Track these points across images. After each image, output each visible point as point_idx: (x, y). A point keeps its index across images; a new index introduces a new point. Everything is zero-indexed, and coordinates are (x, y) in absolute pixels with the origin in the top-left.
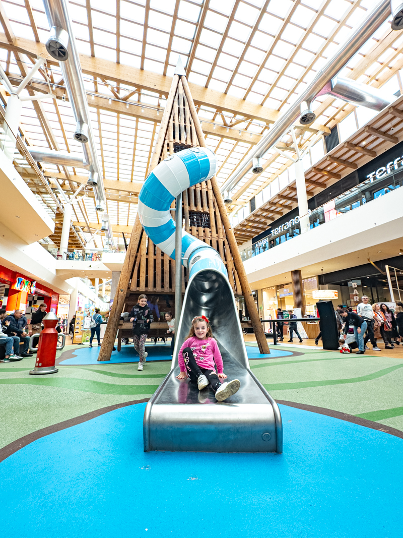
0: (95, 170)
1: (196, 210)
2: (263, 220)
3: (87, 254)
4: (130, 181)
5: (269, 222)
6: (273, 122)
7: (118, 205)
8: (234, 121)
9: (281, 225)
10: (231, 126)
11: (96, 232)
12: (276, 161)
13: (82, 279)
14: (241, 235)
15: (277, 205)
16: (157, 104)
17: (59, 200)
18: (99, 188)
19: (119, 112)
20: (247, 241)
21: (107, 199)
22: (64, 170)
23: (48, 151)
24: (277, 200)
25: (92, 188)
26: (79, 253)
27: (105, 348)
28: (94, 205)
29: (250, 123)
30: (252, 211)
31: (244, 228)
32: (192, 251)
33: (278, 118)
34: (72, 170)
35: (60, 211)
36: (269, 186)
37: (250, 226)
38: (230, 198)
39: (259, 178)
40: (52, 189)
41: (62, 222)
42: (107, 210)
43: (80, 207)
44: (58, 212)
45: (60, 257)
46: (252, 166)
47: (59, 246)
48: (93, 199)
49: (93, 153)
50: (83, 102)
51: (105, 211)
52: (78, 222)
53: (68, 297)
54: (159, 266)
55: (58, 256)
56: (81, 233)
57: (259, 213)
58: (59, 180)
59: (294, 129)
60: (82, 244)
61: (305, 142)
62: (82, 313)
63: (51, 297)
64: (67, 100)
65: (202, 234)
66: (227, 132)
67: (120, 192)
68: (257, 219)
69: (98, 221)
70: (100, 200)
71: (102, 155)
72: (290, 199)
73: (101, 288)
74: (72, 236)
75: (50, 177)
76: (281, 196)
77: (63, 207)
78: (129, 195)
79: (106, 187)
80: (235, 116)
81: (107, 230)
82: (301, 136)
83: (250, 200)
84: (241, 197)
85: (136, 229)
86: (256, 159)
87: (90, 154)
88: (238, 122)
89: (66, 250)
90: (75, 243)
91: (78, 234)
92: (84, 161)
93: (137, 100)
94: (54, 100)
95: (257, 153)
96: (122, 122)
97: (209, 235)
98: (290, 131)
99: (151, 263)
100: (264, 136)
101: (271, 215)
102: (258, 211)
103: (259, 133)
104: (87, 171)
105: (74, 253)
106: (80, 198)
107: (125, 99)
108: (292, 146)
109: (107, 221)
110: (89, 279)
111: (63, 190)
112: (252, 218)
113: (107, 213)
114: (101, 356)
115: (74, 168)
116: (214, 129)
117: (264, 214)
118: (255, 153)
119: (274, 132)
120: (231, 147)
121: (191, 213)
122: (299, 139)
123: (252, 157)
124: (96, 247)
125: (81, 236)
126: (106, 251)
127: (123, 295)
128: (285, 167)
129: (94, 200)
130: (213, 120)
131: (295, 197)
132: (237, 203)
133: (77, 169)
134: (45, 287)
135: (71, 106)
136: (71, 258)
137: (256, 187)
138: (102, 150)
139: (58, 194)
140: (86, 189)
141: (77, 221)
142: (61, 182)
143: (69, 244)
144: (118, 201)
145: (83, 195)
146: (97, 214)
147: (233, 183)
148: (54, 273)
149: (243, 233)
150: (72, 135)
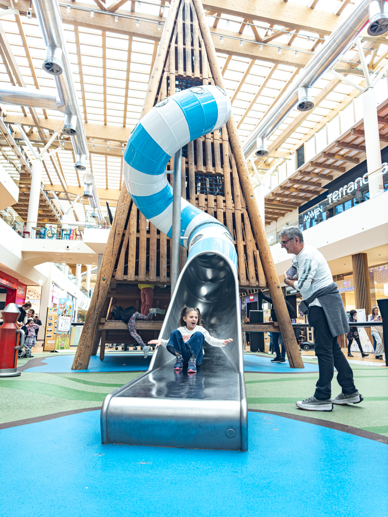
0: (73, 112)
1: (205, 171)
2: (315, 180)
3: (63, 230)
4: (122, 125)
5: (325, 182)
6: (329, 33)
7: (106, 161)
8: (270, 33)
9: (343, 187)
10: (266, 42)
11: (76, 199)
12: (335, 90)
13: (58, 265)
14: (282, 202)
15: (336, 157)
16: (158, 15)
17: (25, 155)
18: (78, 138)
19: (104, 29)
20: (291, 211)
21: (90, 152)
22: (31, 112)
23: (9, 88)
24: (336, 149)
25: (69, 138)
26: (53, 229)
27: (81, 353)
28: (73, 160)
29: (294, 36)
30: (299, 166)
31: (287, 193)
32: (194, 228)
33: (336, 27)
34: (42, 113)
35: (26, 171)
36: (325, 128)
37: (296, 189)
38: (265, 149)
39: (311, 117)
40: (16, 139)
41: (29, 186)
42: (91, 167)
43: (53, 163)
44: (23, 172)
45: (27, 235)
46: (297, 101)
47: (26, 219)
48: (70, 152)
49: (70, 89)
50: (54, 19)
51: (88, 170)
52: (52, 184)
53: (38, 290)
54: (153, 248)
55: (24, 232)
56: (56, 201)
57: (310, 169)
58: (25, 127)
59: (362, 42)
60: (57, 215)
61: (380, 60)
62: (55, 310)
63: (16, 290)
64: (34, 15)
65: (212, 204)
66: (260, 51)
67: (109, 143)
68: (307, 178)
69: (79, 183)
70: (80, 154)
71: (83, 90)
72: (356, 147)
73: (84, 278)
74: (43, 205)
75: (13, 123)
76: (341, 143)
77: (31, 165)
78: (121, 146)
79: (89, 135)
80: (271, 26)
81: (91, 196)
82: (373, 52)
83: (297, 150)
84: (283, 145)
85: (123, 198)
86: (303, 89)
87: (66, 90)
88: (277, 35)
89: (35, 225)
90: (47, 214)
91: (52, 202)
92: (58, 99)
93: (130, 10)
94: (16, 16)
95: (304, 81)
96: (109, 42)
97: (222, 205)
98: (356, 45)
99: (143, 244)
100: (316, 55)
101: (327, 171)
102: (308, 167)
103: (309, 50)
104: (62, 114)
105: (46, 229)
106: (53, 152)
107: (113, 10)
108: (359, 67)
109: (91, 184)
110: (68, 264)
111: (30, 141)
112: (299, 177)
113: (92, 171)
114: (76, 363)
115: (44, 111)
116: (241, 47)
117: (317, 171)
118: (302, 80)
119: (329, 48)
120: (267, 72)
121: (198, 174)
122: (370, 57)
123: (298, 87)
124: (77, 220)
125: (56, 204)
126: (90, 227)
127: (105, 285)
128: (349, 98)
129: (73, 153)
130: (240, 33)
131: (363, 145)
132: (277, 154)
133: (48, 111)
134: (8, 275)
135: (39, 23)
136: (42, 236)
137: (306, 131)
138: (82, 82)
139: (23, 147)
140: (62, 138)
141: (49, 183)
142: (27, 129)
143: (39, 215)
144: (106, 154)
145: (57, 147)
146: (77, 173)
147: (269, 126)
148: (20, 256)
149: (286, 199)
150: (41, 64)
